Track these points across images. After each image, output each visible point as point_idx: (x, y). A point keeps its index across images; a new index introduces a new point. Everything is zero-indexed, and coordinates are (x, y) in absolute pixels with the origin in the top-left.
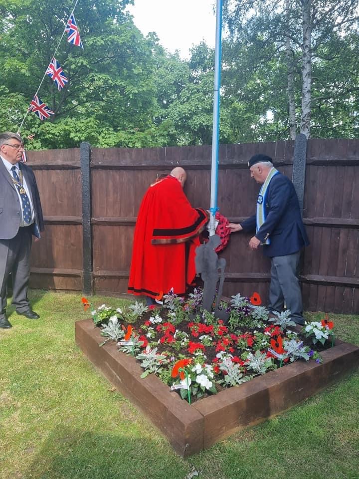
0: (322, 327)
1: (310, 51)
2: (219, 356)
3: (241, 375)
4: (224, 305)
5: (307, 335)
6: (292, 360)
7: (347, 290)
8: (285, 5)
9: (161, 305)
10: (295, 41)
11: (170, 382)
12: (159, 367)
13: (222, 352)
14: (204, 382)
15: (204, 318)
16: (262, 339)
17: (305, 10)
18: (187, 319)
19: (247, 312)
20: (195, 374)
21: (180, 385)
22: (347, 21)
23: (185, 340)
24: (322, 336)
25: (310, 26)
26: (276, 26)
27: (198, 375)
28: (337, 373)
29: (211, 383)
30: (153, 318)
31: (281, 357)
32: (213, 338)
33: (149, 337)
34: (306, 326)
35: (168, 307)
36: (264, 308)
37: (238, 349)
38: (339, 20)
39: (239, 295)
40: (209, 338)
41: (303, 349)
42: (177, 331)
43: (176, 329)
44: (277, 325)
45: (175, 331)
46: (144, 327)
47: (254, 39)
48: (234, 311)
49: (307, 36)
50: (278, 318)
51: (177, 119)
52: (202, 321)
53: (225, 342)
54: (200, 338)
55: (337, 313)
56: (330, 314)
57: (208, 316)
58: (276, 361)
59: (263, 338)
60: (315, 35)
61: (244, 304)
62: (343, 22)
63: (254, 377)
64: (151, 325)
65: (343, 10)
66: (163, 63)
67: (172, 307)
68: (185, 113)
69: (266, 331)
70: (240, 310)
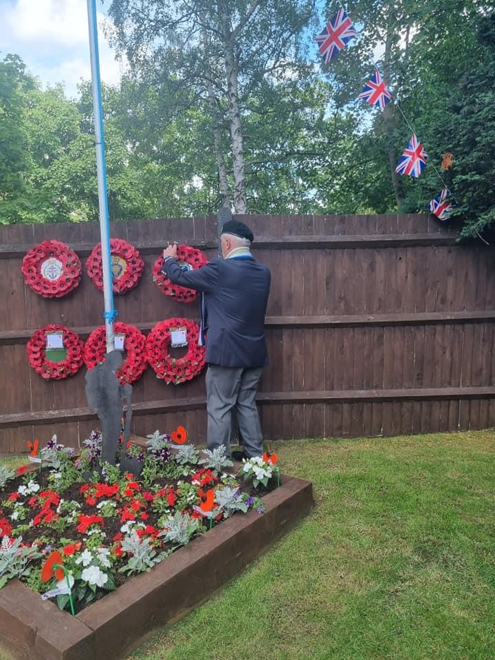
0: (264, 463)
1: (237, 100)
2: (124, 529)
3: (154, 553)
4: (135, 451)
5: (246, 477)
6: (226, 515)
7: (297, 407)
8: (202, 37)
9: (38, 463)
10: (218, 86)
11: (43, 586)
12: (26, 566)
13: (129, 523)
14: (95, 577)
15: (106, 474)
16: (188, 492)
17: (227, 47)
18: (79, 480)
19: (166, 457)
20: (81, 567)
21: (56, 590)
22: (279, 66)
23: (74, 513)
24: (264, 476)
25: (235, 69)
26: (192, 64)
27: (85, 567)
28: (285, 521)
29: (106, 576)
30: (25, 487)
31: (210, 515)
32: (118, 502)
33: (16, 519)
34: (244, 464)
35: (50, 465)
36: (192, 446)
37: (154, 513)
38: (270, 64)
39: (157, 432)
40: (111, 504)
41: (240, 498)
42: (62, 501)
43: (60, 499)
44: (209, 468)
45: (59, 502)
46: (8, 504)
47: (164, 78)
48: (151, 456)
49: (232, 81)
50: (210, 459)
51: (66, 180)
52: (102, 481)
53: (135, 506)
54: (98, 507)
55: (288, 439)
56: (278, 441)
57: (110, 471)
58: (205, 521)
59: (190, 490)
60: (243, 80)
61: (163, 444)
62: (274, 68)
63: (174, 551)
64: (20, 498)
65: (273, 52)
66: (39, 101)
67: (57, 465)
68: (76, 172)
69: (193, 480)
70: (158, 454)
